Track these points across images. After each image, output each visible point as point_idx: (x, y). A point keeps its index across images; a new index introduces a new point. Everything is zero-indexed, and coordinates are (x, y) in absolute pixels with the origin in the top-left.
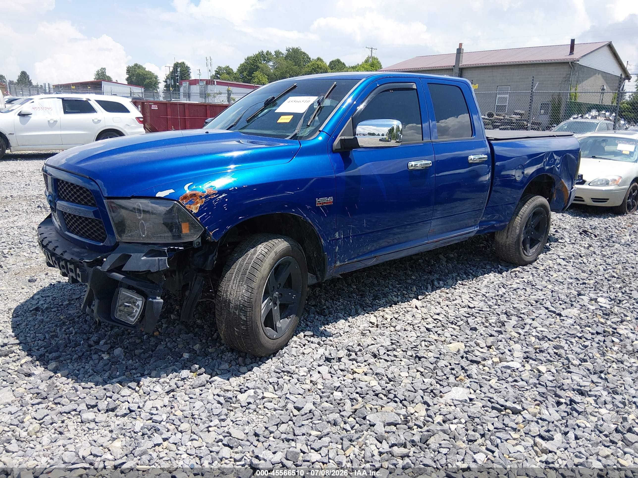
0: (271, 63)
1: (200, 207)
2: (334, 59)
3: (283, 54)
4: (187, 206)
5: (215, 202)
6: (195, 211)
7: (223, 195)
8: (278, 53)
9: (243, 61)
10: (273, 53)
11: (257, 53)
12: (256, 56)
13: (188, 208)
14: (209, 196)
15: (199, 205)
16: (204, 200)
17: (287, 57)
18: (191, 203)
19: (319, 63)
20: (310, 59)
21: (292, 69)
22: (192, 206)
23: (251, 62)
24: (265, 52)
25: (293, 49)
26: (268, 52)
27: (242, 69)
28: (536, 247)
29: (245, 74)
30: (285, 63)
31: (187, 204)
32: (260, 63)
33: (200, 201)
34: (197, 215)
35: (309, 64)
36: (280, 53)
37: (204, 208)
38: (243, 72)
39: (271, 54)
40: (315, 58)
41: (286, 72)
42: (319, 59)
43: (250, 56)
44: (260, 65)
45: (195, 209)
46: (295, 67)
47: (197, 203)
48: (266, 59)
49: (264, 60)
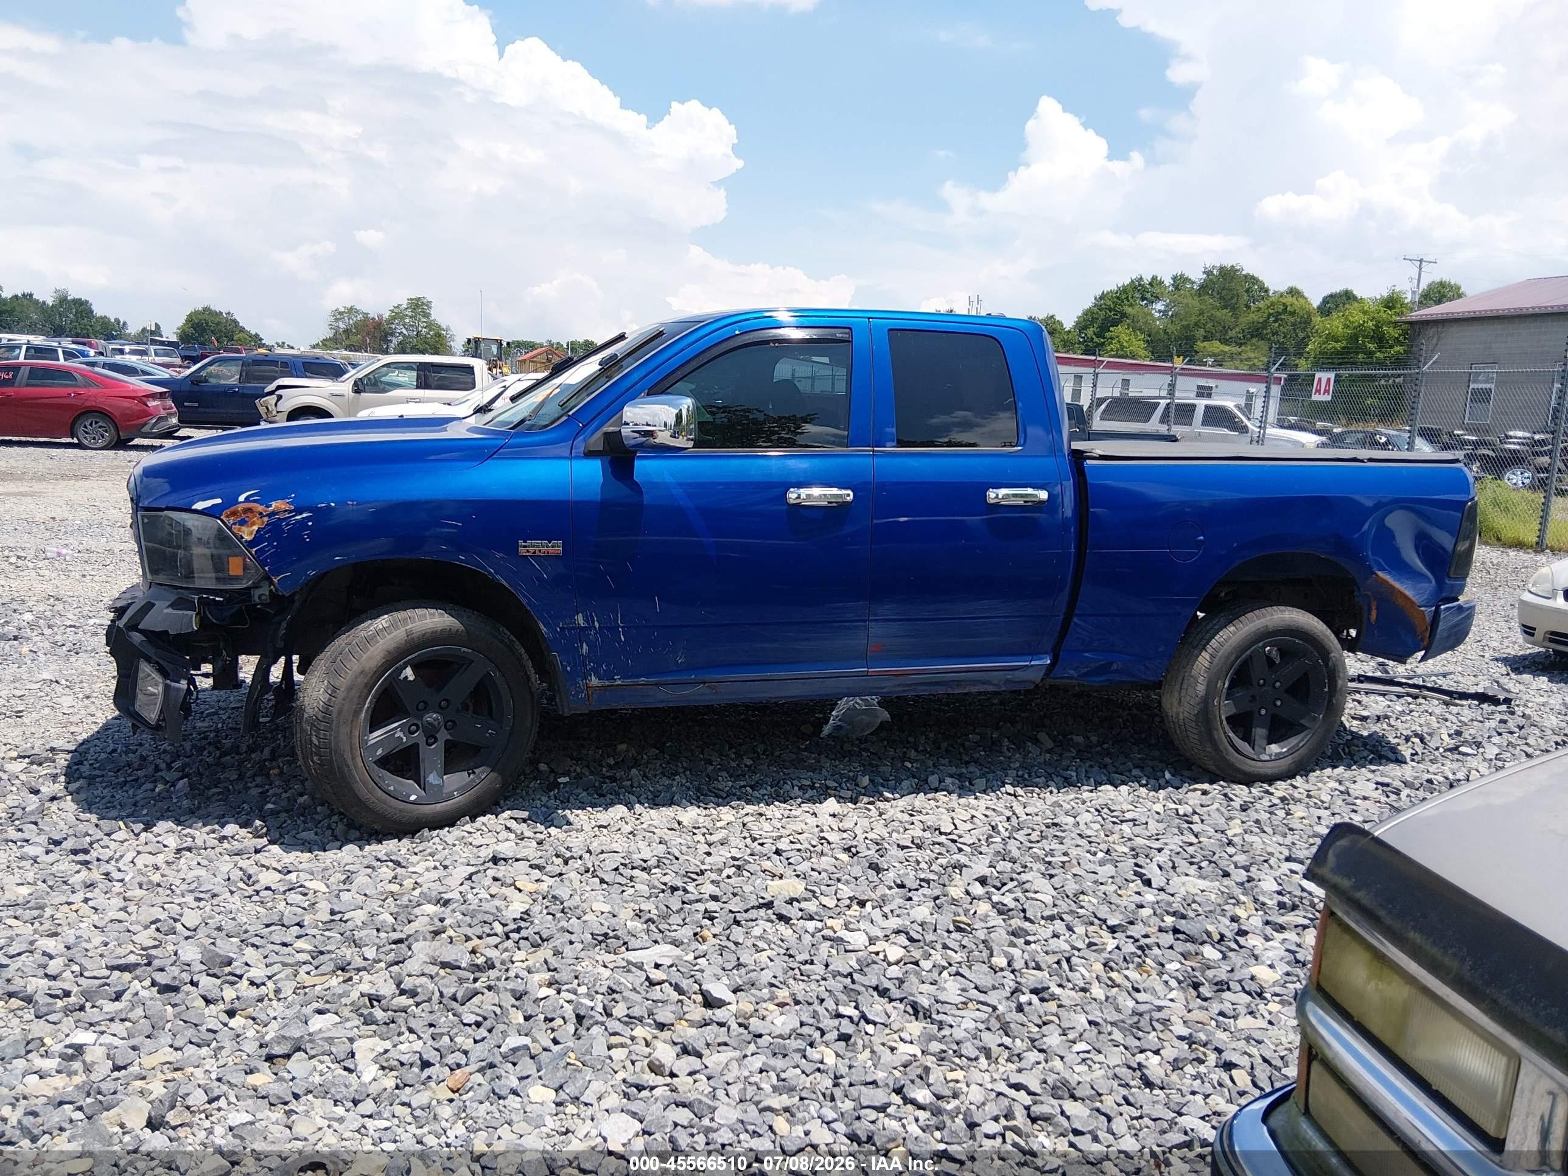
0: (1160, 306)
1: (258, 531)
2: (1337, 288)
3: (1193, 283)
4: (235, 528)
5: (287, 525)
6: (247, 538)
7: (305, 515)
8: (1180, 281)
9: (1088, 303)
10: (1168, 281)
11: (1127, 282)
12: (1124, 290)
13: (235, 531)
14: (277, 513)
15: (255, 528)
16: (266, 519)
17: (1203, 287)
18: (243, 523)
19: (1289, 300)
20: (1267, 291)
21: (1211, 318)
22: (243, 528)
23: (1109, 303)
24: (1147, 278)
25: (1222, 269)
26: (1154, 278)
27: (1087, 320)
28: (1293, 741)
29: (1090, 332)
30: (1195, 303)
31: (234, 524)
32: (1131, 305)
33: (260, 521)
34: (251, 544)
35: (1261, 304)
36: (1187, 280)
37: (266, 533)
38: (1086, 327)
39: (1161, 282)
40: (1283, 288)
41: (1196, 324)
42: (1293, 292)
43: (1107, 289)
44: (1129, 310)
45: (247, 534)
46: (1219, 314)
47: (253, 524)
48: (1148, 296)
49: (1143, 299)
